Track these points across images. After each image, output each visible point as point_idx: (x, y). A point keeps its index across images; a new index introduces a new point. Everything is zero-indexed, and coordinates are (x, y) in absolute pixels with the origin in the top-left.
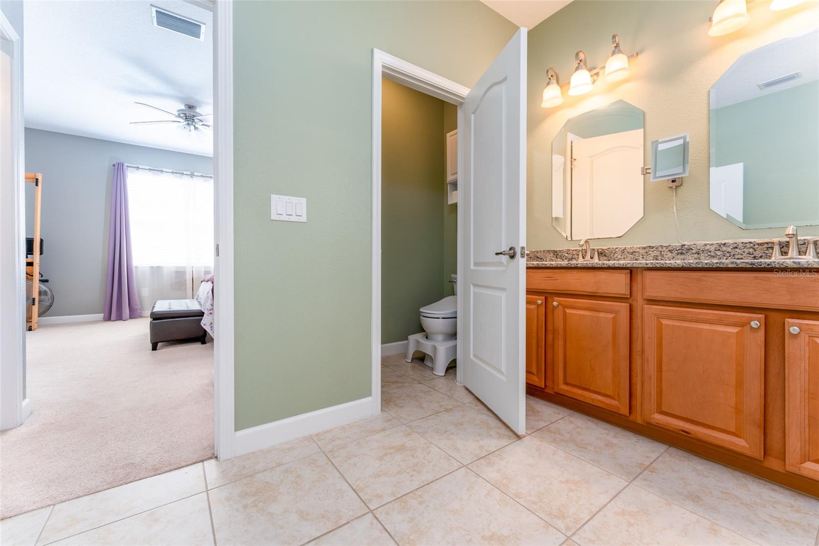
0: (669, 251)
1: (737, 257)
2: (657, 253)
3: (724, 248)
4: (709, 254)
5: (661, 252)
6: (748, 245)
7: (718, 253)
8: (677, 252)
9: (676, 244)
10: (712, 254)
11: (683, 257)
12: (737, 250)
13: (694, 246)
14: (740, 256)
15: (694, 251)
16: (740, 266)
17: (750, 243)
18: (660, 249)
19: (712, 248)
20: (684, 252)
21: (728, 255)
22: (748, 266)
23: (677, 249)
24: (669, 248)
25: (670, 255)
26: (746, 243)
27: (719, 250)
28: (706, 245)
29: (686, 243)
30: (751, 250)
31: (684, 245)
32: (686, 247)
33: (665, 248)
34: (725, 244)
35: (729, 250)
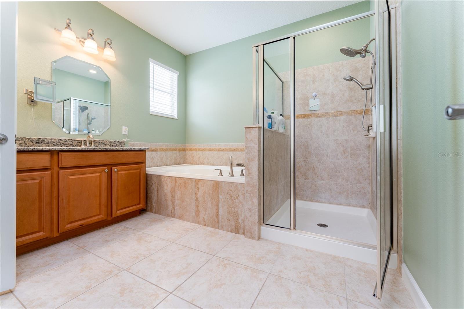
0: (31, 141)
1: (66, 145)
2: (22, 142)
3: (61, 141)
4: (54, 144)
5: (25, 141)
6: (71, 141)
7: (58, 143)
8: (35, 142)
9: (35, 137)
10: (55, 144)
11: (39, 145)
12: (66, 142)
13: (46, 139)
14: (67, 145)
15: (46, 142)
16: (102, 149)
17: (71, 139)
18: (24, 140)
19: (55, 141)
20: (40, 142)
21: (62, 144)
22: (105, 150)
23: (36, 140)
24: (31, 140)
25: (31, 143)
26: (70, 140)
27: (58, 142)
28: (52, 139)
29: (40, 137)
30: (72, 143)
31: (40, 138)
32: (41, 139)
33: (28, 139)
34: (61, 139)
35: (63, 142)
